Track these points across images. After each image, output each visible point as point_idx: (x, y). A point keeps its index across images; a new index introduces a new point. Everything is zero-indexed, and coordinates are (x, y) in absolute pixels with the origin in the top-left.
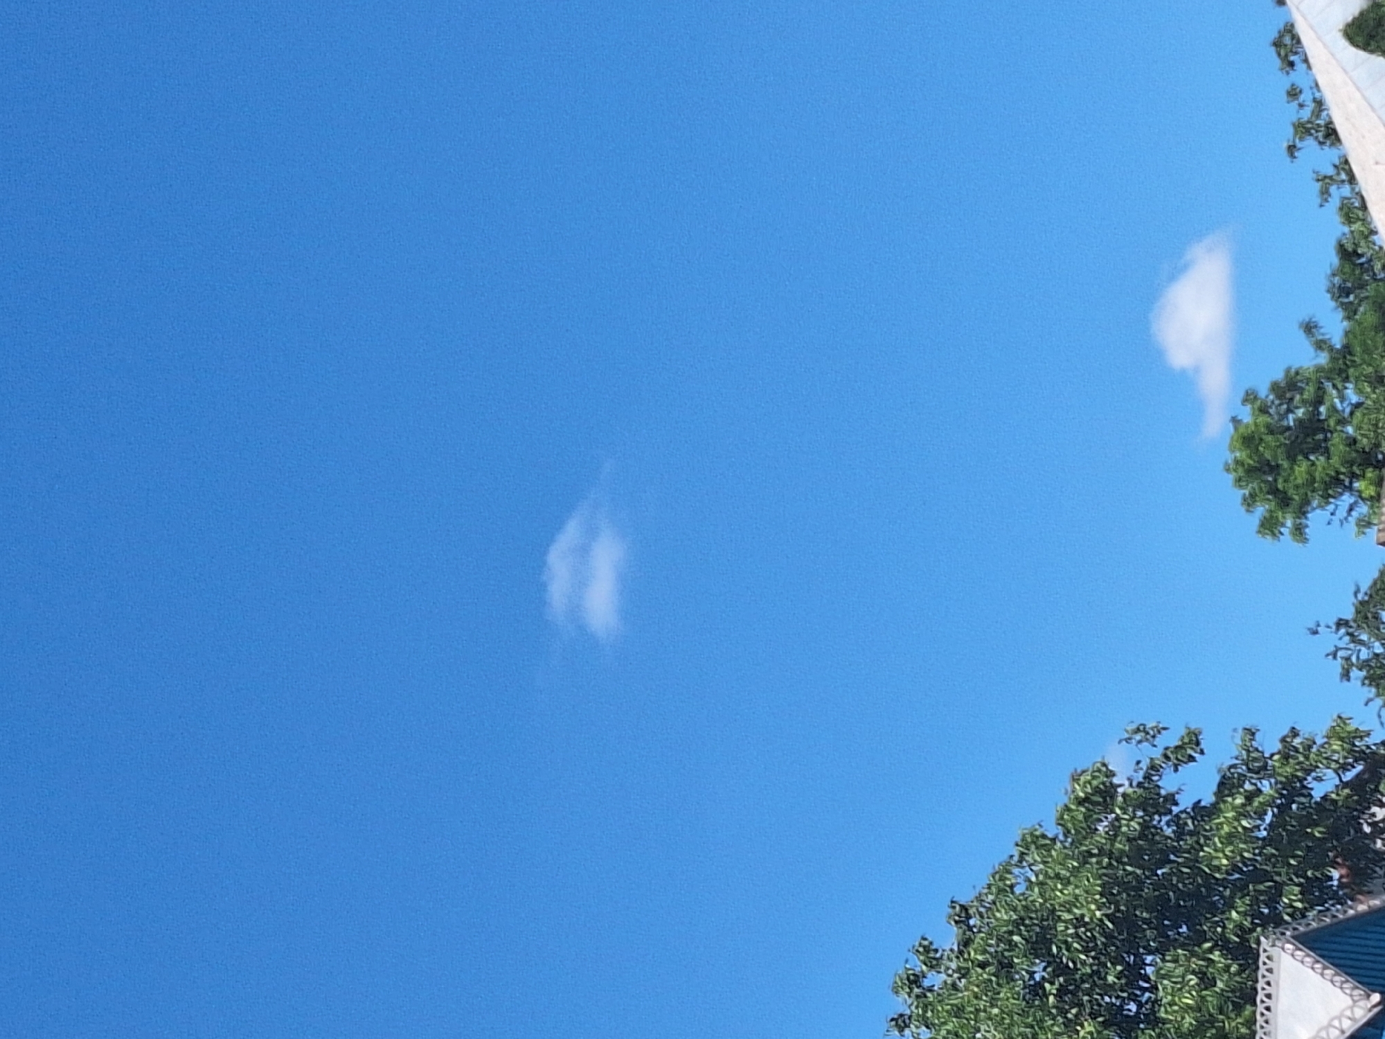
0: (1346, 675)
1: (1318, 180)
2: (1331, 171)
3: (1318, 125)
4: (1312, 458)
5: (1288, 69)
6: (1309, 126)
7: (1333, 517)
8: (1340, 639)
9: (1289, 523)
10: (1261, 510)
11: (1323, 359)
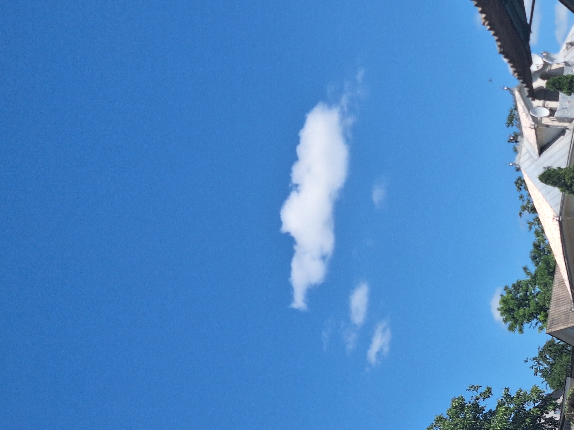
0: (536, 374)
1: (528, 223)
2: (532, 221)
3: (529, 207)
4: (524, 307)
5: (519, 190)
6: (526, 207)
7: (531, 326)
8: (534, 363)
9: (518, 328)
10: (509, 323)
11: (529, 278)
